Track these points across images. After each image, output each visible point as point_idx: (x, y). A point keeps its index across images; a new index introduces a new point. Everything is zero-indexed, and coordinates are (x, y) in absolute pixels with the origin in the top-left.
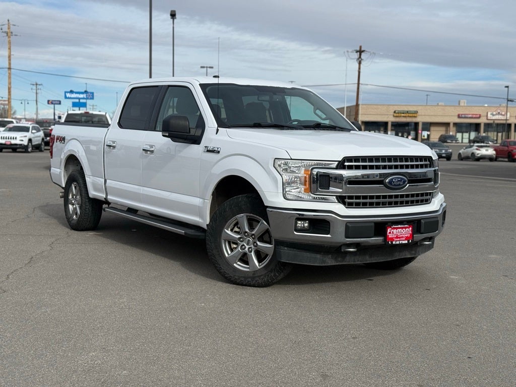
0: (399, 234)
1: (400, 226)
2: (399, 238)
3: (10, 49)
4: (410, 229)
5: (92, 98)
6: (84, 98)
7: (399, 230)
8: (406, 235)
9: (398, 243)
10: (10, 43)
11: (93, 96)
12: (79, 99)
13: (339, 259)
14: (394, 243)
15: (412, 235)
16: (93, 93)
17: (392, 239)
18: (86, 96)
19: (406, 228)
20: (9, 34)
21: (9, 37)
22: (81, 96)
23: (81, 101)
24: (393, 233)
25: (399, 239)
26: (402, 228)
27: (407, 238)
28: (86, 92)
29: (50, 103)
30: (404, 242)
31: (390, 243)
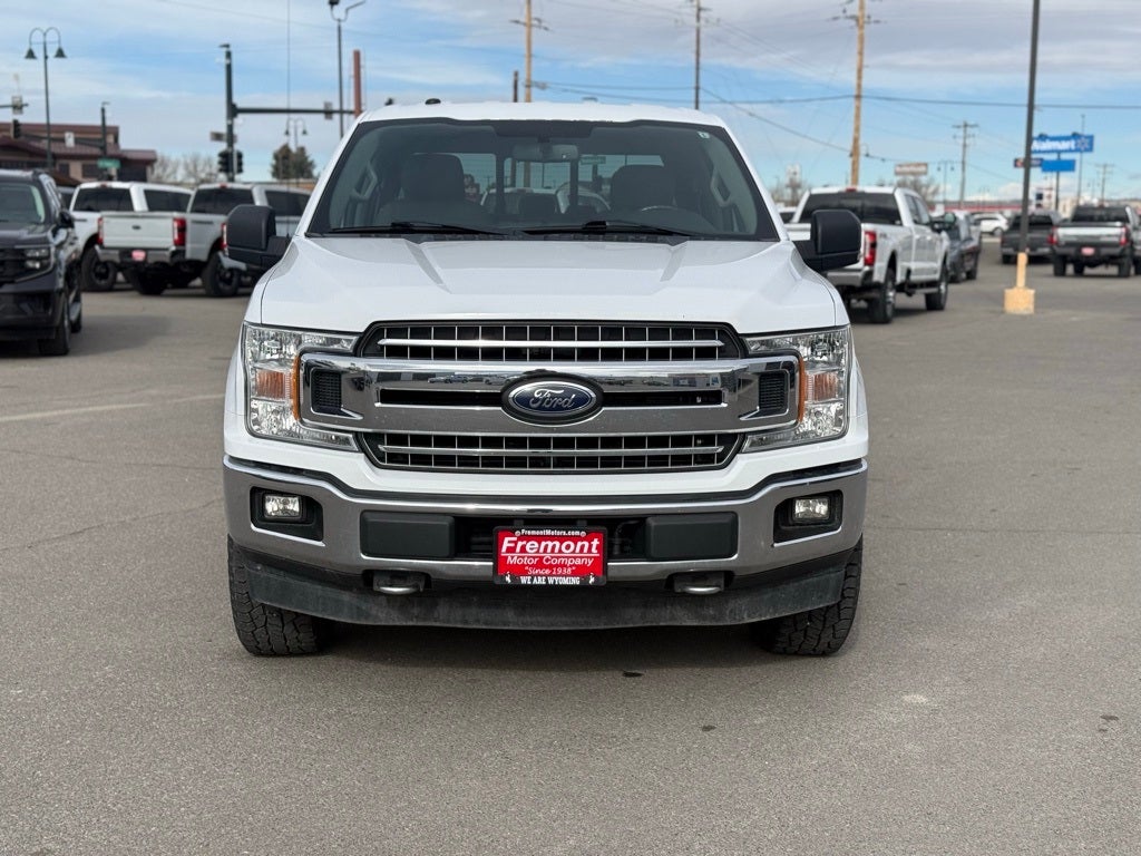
0: (547, 556)
1: (548, 532)
2: (551, 567)
3: (861, 53)
4: (595, 542)
5: (1090, 149)
6: (1070, 151)
7: (550, 544)
8: (579, 562)
9: (540, 581)
10: (861, 39)
11: (1091, 144)
12: (1059, 152)
13: (415, 611)
14: (524, 580)
15: (600, 565)
16: (1091, 138)
17: (520, 570)
18: (1076, 145)
19: (575, 539)
20: (861, 22)
21: (861, 27)
22: (1064, 145)
23: (1065, 157)
24: (523, 549)
25: (547, 571)
26: (562, 539)
27: (579, 571)
28: (1075, 136)
29: (1019, 164)
30: (565, 581)
31: (508, 579)
